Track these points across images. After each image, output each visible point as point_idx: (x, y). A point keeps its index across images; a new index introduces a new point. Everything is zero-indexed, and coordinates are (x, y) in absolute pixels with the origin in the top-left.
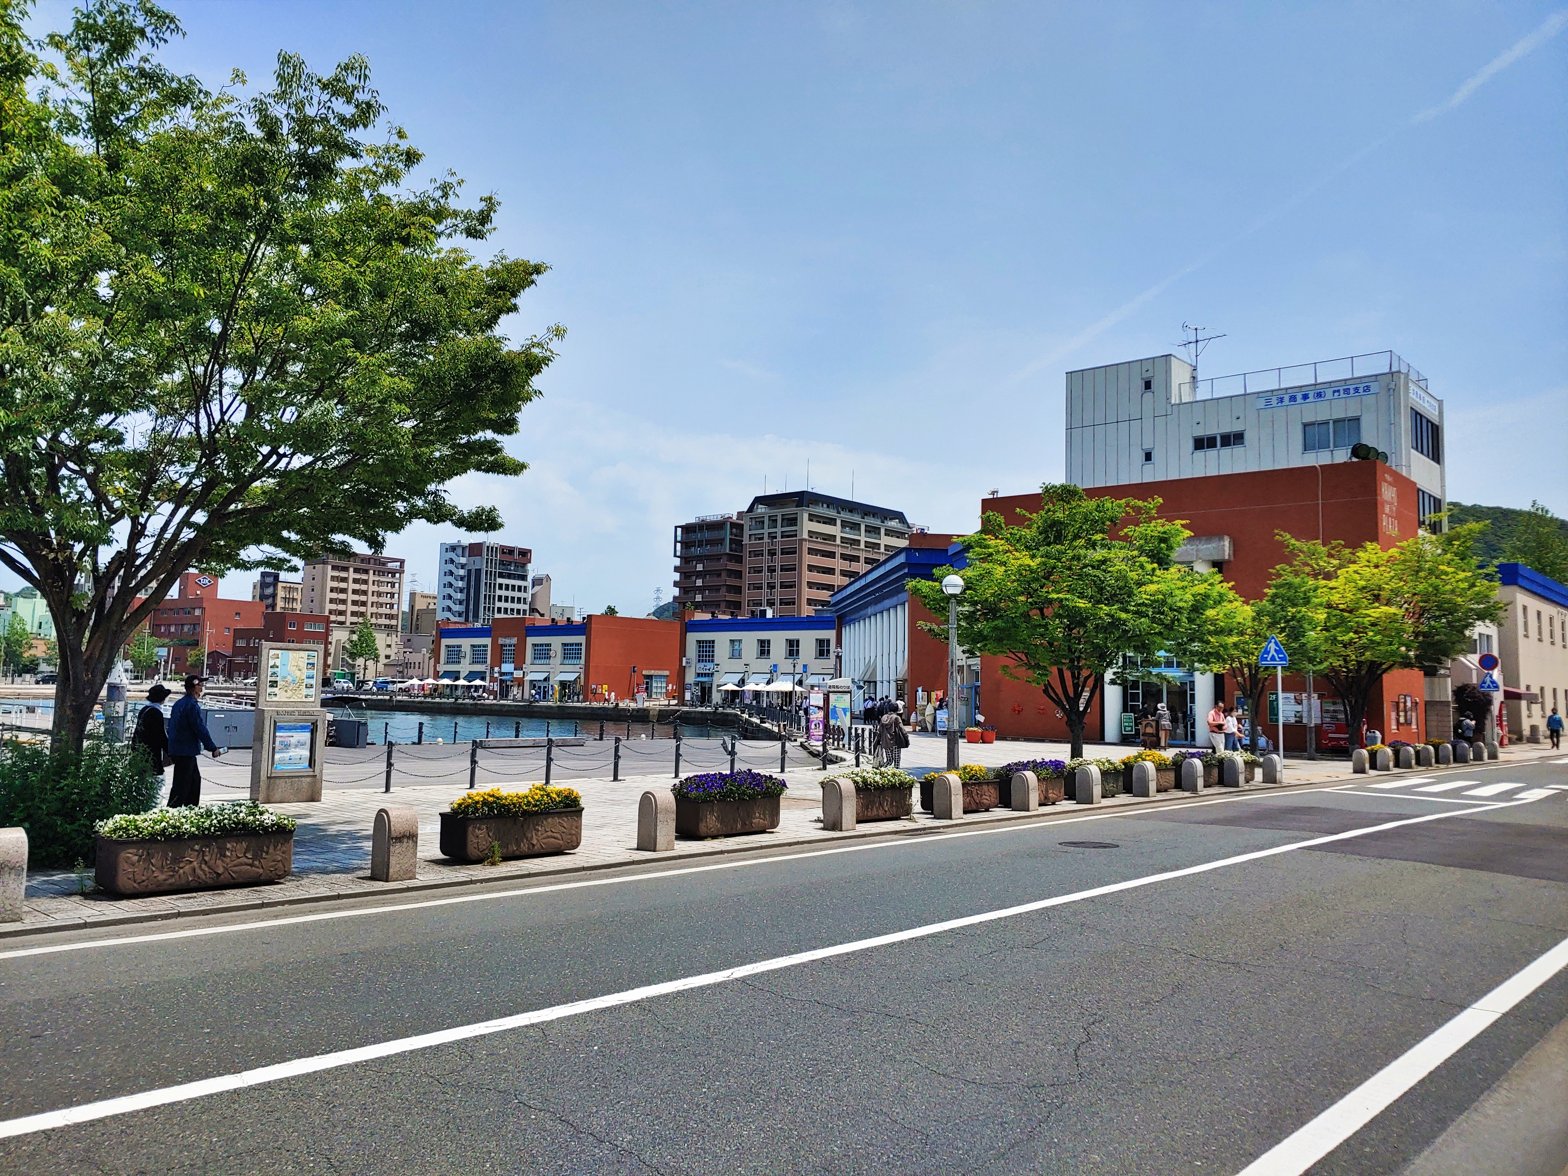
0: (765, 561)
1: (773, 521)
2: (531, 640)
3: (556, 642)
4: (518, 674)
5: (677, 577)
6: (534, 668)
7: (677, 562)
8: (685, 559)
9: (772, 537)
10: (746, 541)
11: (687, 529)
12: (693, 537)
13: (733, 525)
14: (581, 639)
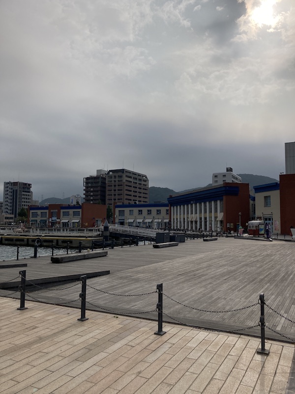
0: (113, 188)
1: (115, 177)
2: (62, 211)
3: (71, 211)
4: (58, 220)
5: (84, 192)
6: (63, 218)
7: (85, 188)
8: (87, 187)
9: (115, 181)
10: (107, 182)
11: (87, 179)
12: (90, 181)
13: (102, 178)
14: (80, 210)
